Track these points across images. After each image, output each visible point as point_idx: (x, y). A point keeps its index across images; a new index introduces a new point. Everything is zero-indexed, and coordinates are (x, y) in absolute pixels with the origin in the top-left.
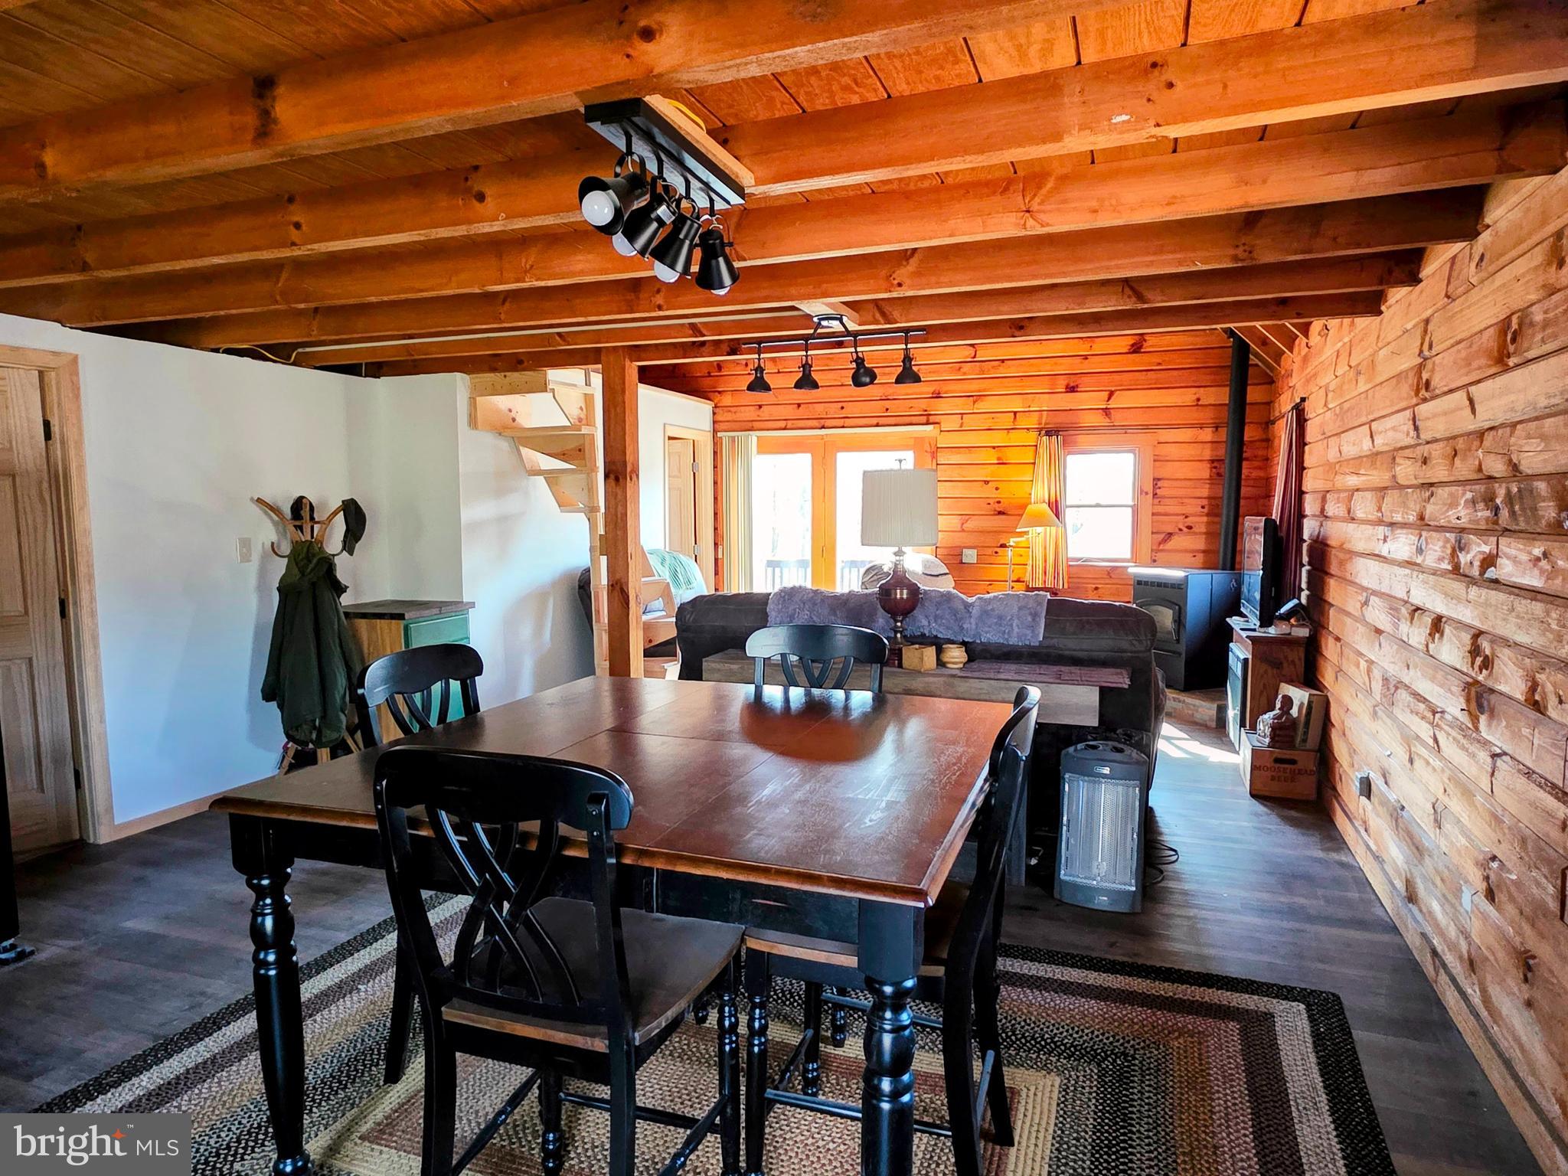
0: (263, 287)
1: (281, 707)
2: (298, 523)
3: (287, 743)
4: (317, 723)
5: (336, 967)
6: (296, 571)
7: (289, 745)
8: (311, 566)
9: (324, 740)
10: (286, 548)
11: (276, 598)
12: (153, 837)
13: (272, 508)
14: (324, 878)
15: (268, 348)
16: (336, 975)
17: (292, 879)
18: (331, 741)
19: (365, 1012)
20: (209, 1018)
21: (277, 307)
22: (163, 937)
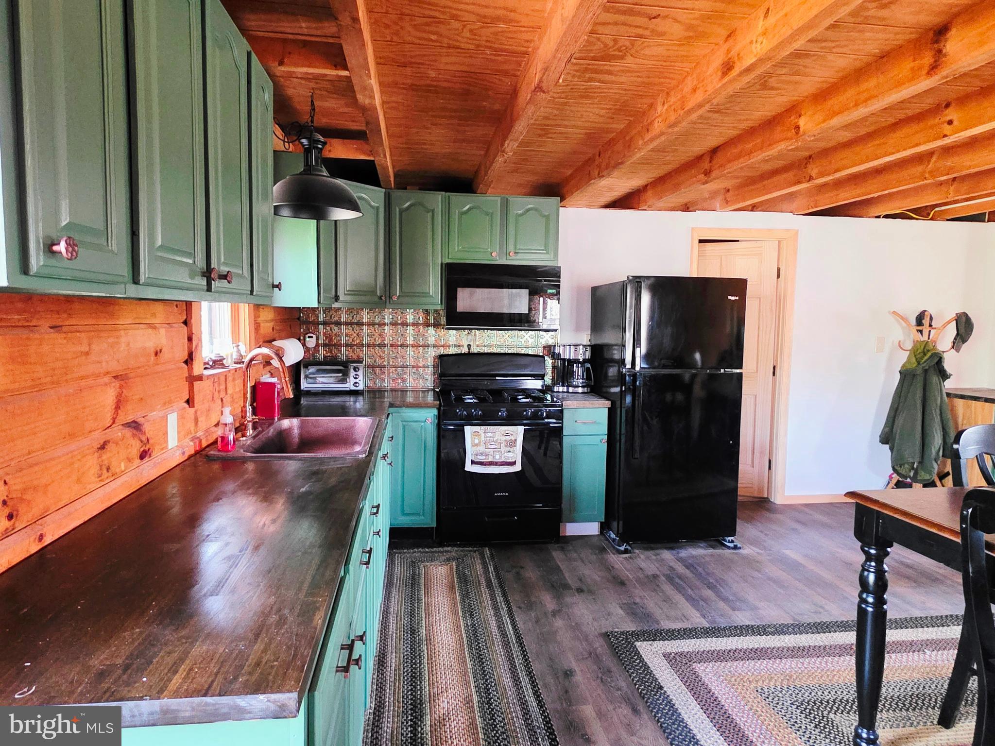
0: (918, 169)
1: (892, 449)
2: (920, 328)
3: (893, 474)
4: (915, 466)
5: (910, 630)
6: (914, 360)
7: (893, 476)
8: (926, 358)
9: (919, 478)
10: (909, 345)
11: (897, 377)
12: (806, 510)
13: (902, 318)
14: (907, 569)
15: (915, 211)
16: (909, 635)
17: (890, 555)
18: (925, 480)
19: (928, 669)
20: (825, 623)
21: (926, 182)
22: (804, 566)
